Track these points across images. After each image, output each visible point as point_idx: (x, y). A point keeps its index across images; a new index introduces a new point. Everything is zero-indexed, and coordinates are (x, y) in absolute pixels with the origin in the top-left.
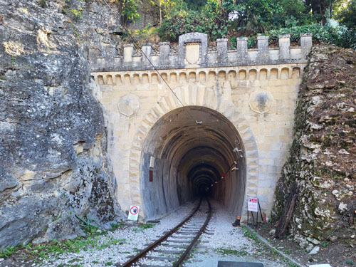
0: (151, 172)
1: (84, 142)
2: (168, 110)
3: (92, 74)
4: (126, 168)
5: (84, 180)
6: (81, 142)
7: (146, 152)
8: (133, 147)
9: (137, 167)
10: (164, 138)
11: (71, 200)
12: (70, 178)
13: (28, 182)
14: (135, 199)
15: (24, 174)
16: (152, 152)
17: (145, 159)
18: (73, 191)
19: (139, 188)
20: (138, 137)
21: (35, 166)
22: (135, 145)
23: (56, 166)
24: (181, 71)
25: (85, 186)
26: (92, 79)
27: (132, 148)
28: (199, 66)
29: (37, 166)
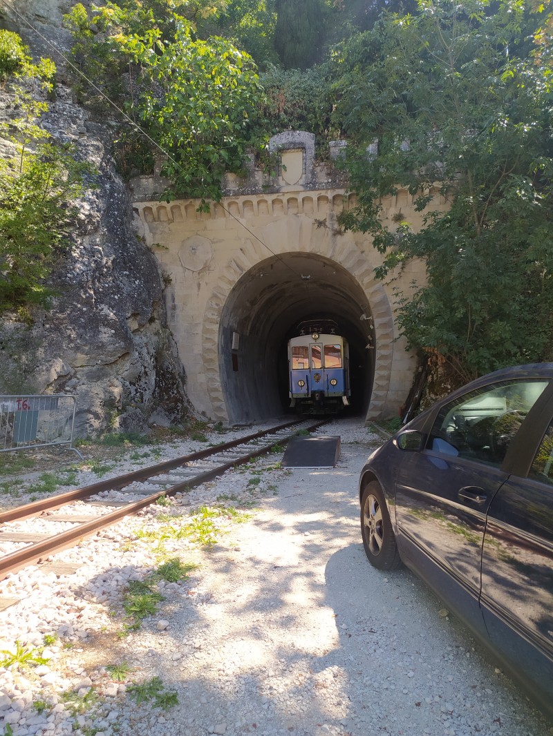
0: (235, 357)
1: (138, 314)
2: (257, 259)
3: (135, 205)
4: (198, 350)
5: (145, 368)
6: (134, 315)
7: (226, 326)
8: (207, 320)
9: (215, 348)
10: (253, 303)
11: (133, 393)
12: (128, 364)
13: (81, 368)
14: (214, 395)
15: (75, 359)
16: (235, 326)
17: (225, 338)
18: (134, 381)
19: (218, 379)
20: (214, 303)
21: (87, 348)
22: (210, 316)
23: (111, 348)
24: (274, 196)
25: (147, 375)
26: (135, 215)
27: (205, 321)
28: (302, 189)
29: (90, 348)
